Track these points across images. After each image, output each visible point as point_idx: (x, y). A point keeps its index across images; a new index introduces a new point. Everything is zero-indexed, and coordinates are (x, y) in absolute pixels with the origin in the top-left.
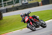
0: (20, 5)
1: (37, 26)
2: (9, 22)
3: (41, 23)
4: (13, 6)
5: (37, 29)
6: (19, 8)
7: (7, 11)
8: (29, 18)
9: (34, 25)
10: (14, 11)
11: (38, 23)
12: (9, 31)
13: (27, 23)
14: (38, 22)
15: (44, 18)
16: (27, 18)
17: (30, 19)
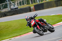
0: (8, 10)
3: (49, 27)
11: (46, 27)
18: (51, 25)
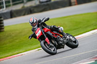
0: (35, 4)
1: (59, 46)
2: (16, 36)
3: (67, 40)
4: (23, 7)
5: (58, 51)
6: (33, 10)
7: (12, 15)
8: (44, 31)
9: (53, 43)
10: (24, 15)
11: (62, 39)
12: (15, 53)
13: (39, 40)
14: (62, 37)
15: (80, 27)
16: (40, 31)
17: (45, 33)
18: (71, 36)
